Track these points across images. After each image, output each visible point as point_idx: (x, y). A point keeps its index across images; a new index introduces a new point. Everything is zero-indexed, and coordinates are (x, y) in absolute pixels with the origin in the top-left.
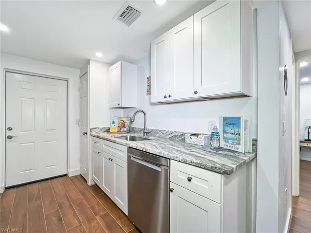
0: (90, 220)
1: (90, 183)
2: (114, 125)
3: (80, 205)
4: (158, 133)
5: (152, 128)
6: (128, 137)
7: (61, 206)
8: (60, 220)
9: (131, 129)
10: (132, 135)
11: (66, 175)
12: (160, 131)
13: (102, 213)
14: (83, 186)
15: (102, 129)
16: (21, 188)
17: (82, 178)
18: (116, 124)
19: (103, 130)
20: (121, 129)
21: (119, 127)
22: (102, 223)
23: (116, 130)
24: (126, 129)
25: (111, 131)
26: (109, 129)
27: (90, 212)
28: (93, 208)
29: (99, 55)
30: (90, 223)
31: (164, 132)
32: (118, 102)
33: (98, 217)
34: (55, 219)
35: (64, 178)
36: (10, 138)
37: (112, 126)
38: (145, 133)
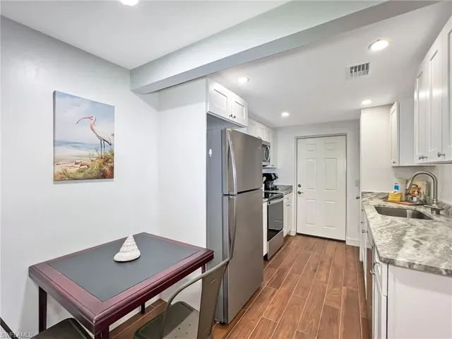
0: (335, 284)
2: (396, 190)
7: (322, 263)
8: (315, 271)
11: (344, 242)
13: (350, 288)
14: (352, 258)
15: (380, 194)
16: (306, 238)
17: (356, 250)
18: (402, 190)
19: (381, 197)
20: (411, 198)
22: (344, 294)
23: (398, 199)
25: (389, 199)
26: (388, 197)
27: (341, 280)
28: (346, 279)
29: (366, 102)
30: (334, 287)
32: (393, 160)
33: (344, 288)
34: (312, 268)
35: (341, 243)
36: (300, 193)
37: (392, 191)
38: (433, 209)
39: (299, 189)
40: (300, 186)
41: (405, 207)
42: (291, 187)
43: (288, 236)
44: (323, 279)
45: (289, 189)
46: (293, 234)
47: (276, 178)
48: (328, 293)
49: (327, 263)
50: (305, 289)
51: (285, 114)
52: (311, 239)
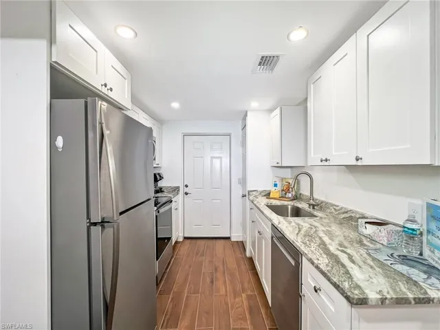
0: (236, 294)
1: (248, 254)
2: (276, 188)
3: (232, 275)
4: (328, 208)
5: (323, 199)
6: (289, 207)
7: (216, 270)
8: (212, 282)
9: (298, 196)
10: (296, 205)
11: (229, 238)
12: (333, 205)
13: (249, 293)
14: (240, 255)
15: (263, 192)
16: (194, 241)
17: (242, 245)
18: (279, 188)
19: (264, 194)
20: (286, 194)
21: (283, 190)
22: (245, 303)
23: (277, 196)
24: (290, 195)
25: (271, 196)
26: (270, 193)
27: (239, 287)
28: (242, 282)
30: (235, 298)
31: (337, 208)
32: (277, 161)
33: (244, 295)
34: (208, 280)
35: (227, 241)
36: (186, 194)
37: (273, 189)
38: (310, 205)
39: (186, 190)
40: (187, 186)
41: (286, 203)
42: (178, 188)
43: (176, 242)
44: (223, 291)
45: (176, 190)
46: (181, 239)
47: (161, 178)
48: (232, 310)
49: (221, 268)
50: (207, 313)
51: (175, 105)
52: (199, 241)
